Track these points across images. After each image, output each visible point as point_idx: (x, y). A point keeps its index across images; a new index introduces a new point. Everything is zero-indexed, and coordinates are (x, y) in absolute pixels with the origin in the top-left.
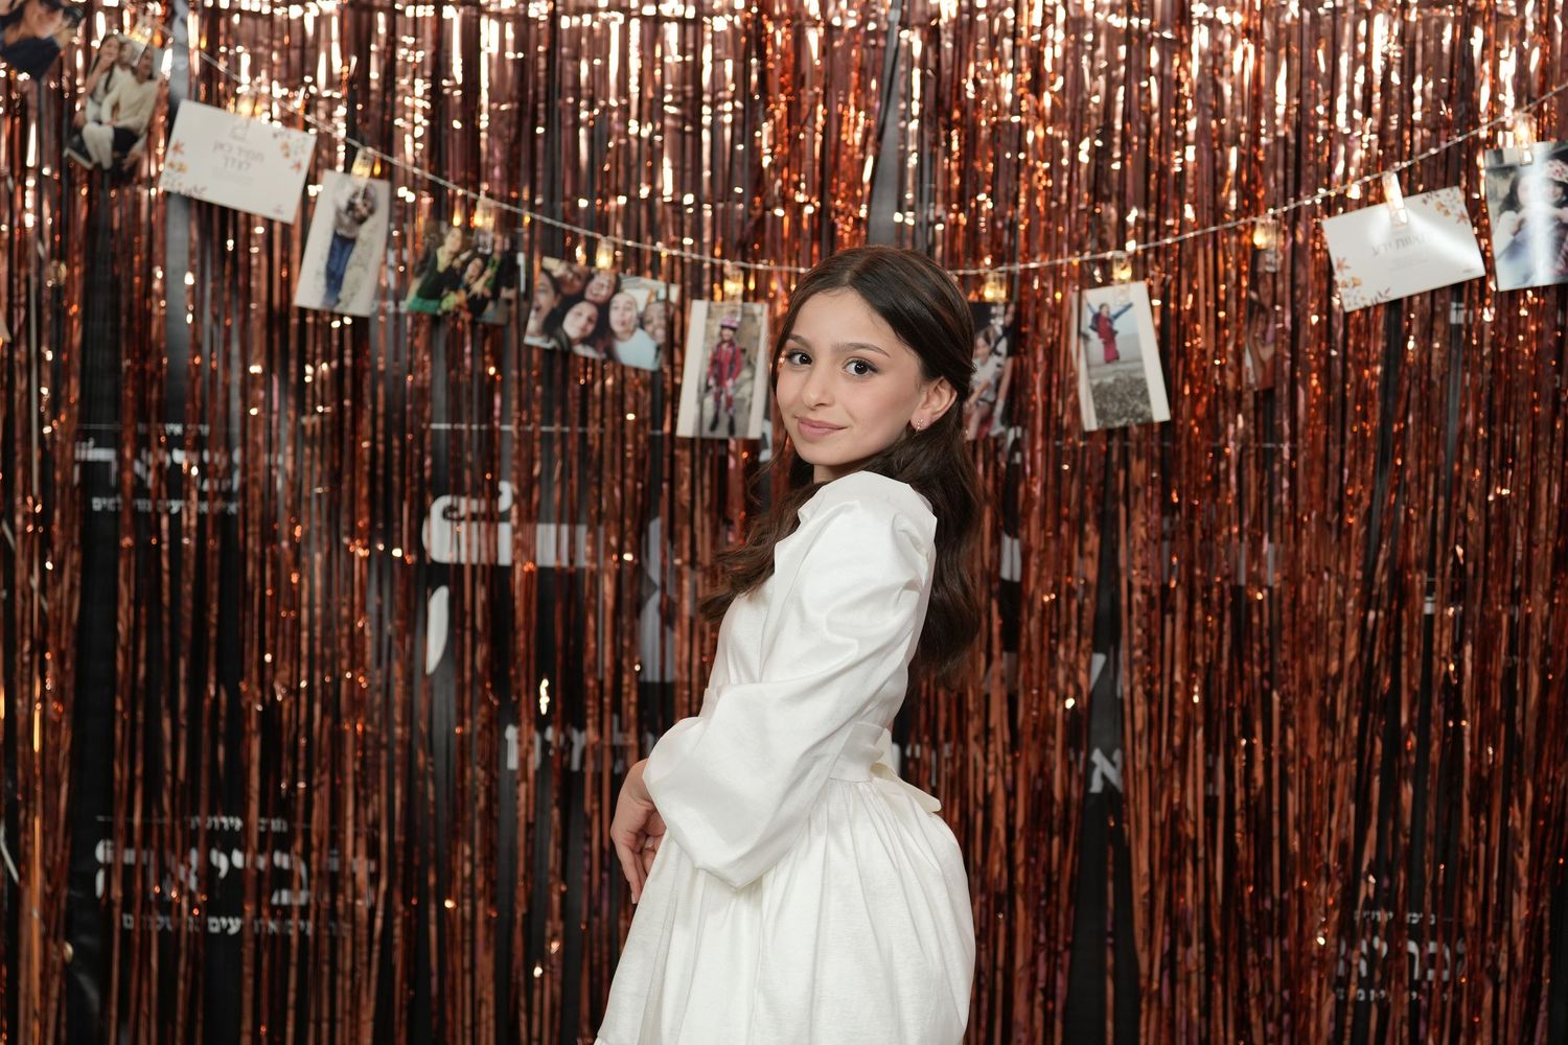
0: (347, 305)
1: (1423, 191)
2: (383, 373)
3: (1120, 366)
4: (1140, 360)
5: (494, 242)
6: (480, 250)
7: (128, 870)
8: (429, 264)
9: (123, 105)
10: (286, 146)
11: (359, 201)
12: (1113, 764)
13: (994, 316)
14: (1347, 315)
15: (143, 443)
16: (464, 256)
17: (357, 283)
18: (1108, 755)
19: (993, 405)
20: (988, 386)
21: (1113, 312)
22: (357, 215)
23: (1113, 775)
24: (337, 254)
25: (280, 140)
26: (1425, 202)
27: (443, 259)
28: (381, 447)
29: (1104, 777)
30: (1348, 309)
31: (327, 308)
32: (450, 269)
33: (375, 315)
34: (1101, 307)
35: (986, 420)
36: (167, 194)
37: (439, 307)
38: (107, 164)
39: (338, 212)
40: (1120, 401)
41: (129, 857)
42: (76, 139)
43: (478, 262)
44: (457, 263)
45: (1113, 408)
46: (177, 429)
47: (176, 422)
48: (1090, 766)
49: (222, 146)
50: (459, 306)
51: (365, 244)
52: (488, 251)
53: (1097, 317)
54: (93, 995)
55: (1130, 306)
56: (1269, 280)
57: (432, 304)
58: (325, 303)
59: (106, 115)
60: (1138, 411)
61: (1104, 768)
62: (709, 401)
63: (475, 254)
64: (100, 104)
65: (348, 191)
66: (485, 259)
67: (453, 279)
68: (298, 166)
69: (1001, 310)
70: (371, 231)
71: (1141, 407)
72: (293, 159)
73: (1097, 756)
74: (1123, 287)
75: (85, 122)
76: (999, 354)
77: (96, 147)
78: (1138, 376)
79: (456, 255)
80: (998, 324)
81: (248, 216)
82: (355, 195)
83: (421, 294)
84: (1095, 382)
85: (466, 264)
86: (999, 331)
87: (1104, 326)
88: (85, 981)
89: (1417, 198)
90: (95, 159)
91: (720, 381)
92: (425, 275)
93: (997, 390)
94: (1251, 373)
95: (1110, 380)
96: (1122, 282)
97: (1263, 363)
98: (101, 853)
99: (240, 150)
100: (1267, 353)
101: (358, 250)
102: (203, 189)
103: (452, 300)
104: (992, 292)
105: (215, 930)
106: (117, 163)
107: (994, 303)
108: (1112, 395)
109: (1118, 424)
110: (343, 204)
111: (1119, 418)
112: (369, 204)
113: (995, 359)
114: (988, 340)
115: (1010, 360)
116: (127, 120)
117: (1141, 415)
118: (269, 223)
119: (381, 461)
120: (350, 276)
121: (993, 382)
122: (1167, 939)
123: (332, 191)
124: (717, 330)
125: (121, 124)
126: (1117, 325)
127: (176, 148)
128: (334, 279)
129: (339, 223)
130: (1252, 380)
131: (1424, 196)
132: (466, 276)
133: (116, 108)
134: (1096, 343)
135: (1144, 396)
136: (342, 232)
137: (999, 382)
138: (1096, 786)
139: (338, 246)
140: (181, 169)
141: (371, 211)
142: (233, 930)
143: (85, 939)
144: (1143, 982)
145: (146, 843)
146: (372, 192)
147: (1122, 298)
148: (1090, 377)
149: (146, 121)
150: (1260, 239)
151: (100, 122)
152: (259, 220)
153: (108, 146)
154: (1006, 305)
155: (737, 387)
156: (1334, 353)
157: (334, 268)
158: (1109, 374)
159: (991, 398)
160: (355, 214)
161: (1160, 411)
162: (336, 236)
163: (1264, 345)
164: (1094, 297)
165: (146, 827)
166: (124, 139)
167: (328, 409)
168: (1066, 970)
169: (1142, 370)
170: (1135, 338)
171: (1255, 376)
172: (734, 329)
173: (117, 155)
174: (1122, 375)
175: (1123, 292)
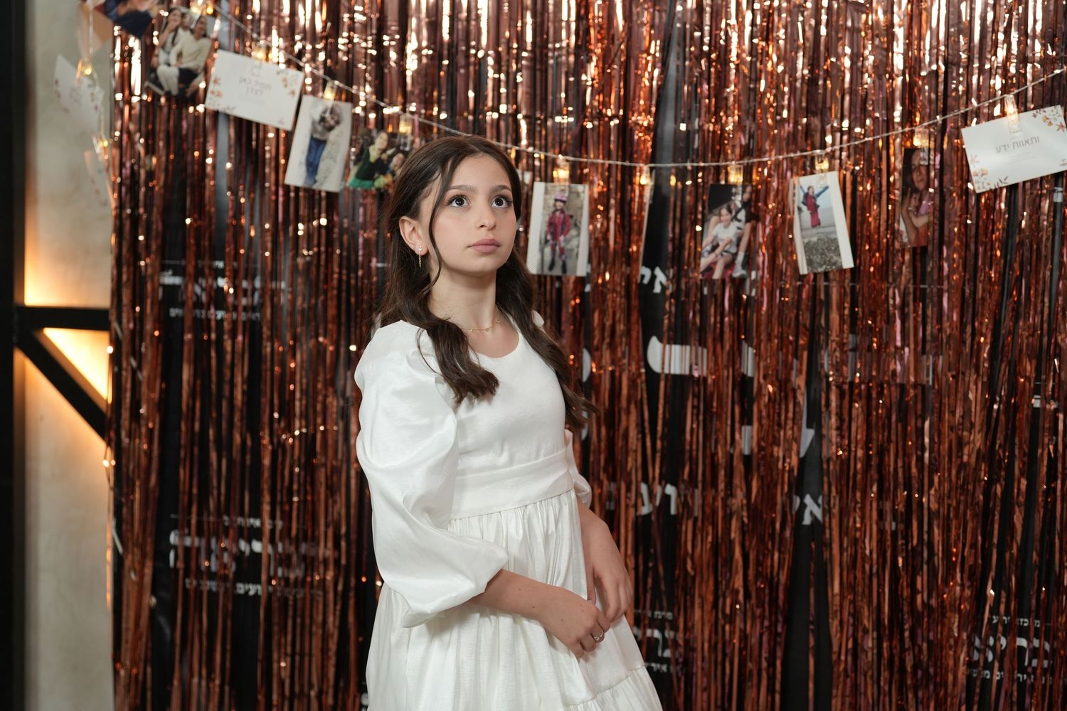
0: (322, 184)
1: (1034, 109)
2: (347, 229)
3: (821, 230)
4: (834, 226)
5: (413, 142)
6: (401, 148)
7: (187, 550)
8: (363, 156)
9: (185, 53)
10: (285, 80)
11: (327, 115)
12: (818, 505)
13: (736, 194)
14: (979, 196)
15: (199, 273)
16: (390, 152)
17: (328, 170)
18: (815, 500)
19: (735, 255)
20: (730, 242)
21: (816, 192)
22: (327, 125)
23: (818, 513)
24: (313, 151)
25: (281, 76)
26: (1035, 116)
27: (374, 153)
28: (344, 278)
29: (811, 513)
30: (978, 191)
31: (307, 186)
32: (379, 160)
33: (342, 191)
34: (809, 188)
35: (730, 265)
36: (216, 114)
37: (373, 185)
38: (175, 91)
39: (314, 123)
40: (821, 254)
41: (188, 542)
42: (153, 75)
43: (401, 156)
44: (384, 156)
45: (817, 259)
46: (220, 264)
47: (220, 260)
48: (803, 506)
49: (245, 80)
50: (388, 185)
51: (333, 144)
52: (407, 149)
53: (806, 195)
54: (168, 631)
55: (826, 188)
56: (923, 171)
57: (367, 183)
58: (305, 182)
59: (173, 59)
60: (833, 260)
61: (812, 509)
62: (548, 250)
63: (398, 151)
64: (169, 53)
65: (320, 109)
66: (406, 154)
67: (381, 167)
68: (293, 93)
69: (740, 189)
70: (338, 136)
71: (835, 258)
72: (290, 88)
73: (808, 500)
74: (822, 175)
75: (159, 64)
76: (739, 221)
77: (167, 80)
78: (832, 236)
79: (384, 151)
80: (738, 200)
81: (265, 126)
82: (325, 112)
83: (358, 176)
84: (806, 241)
85: (391, 157)
86: (739, 205)
87: (810, 201)
88: (162, 620)
89: (1030, 114)
90: (166, 88)
91: (555, 237)
92: (360, 164)
93: (738, 245)
95: (815, 239)
96: (822, 171)
98: (173, 538)
99: (257, 82)
101: (328, 148)
102: (234, 108)
103: (382, 181)
104: (736, 178)
105: (242, 591)
106: (182, 91)
107: (735, 186)
108: (816, 250)
109: (821, 270)
110: (317, 117)
111: (821, 266)
112: (336, 118)
113: (736, 224)
114: (730, 211)
116: (188, 64)
117: (835, 263)
118: (277, 131)
119: (344, 287)
120: (323, 165)
121: (734, 239)
122: (851, 629)
123: (313, 109)
124: (552, 202)
125: (184, 66)
126: (819, 201)
127: (215, 81)
128: (312, 167)
129: (314, 130)
131: (1034, 112)
132: (392, 165)
133: (180, 55)
134: (806, 213)
135: (837, 251)
136: (316, 136)
137: (739, 240)
138: (807, 520)
139: (314, 145)
140: (219, 95)
141: (338, 123)
142: (252, 593)
143: (163, 594)
144: (835, 657)
145: (200, 533)
146: (338, 111)
147: (822, 183)
148: (803, 237)
149: (202, 65)
150: (917, 142)
151: (169, 65)
152: (270, 128)
153: (175, 80)
154: (744, 187)
155: (567, 241)
156: (969, 222)
157: (311, 160)
158: (814, 236)
159: (733, 250)
160: (326, 124)
161: (847, 262)
162: (312, 138)
163: (917, 216)
165: (199, 523)
166: (187, 76)
167: (311, 253)
168: (783, 645)
169: (835, 232)
170: (830, 210)
172: (564, 202)
173: (182, 86)
174: (822, 236)
175: (822, 178)
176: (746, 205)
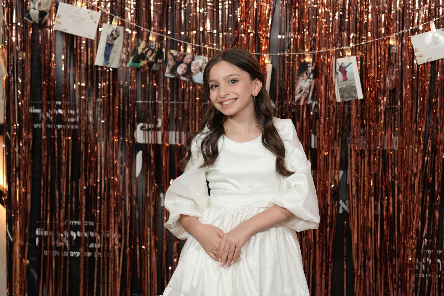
0: (111, 65)
1: (442, 27)
2: (122, 85)
3: (348, 82)
4: (354, 80)
5: (155, 45)
6: (151, 47)
7: (46, 237)
8: (136, 52)
9: (42, 4)
10: (92, 16)
11: (114, 33)
12: (346, 204)
13: (309, 67)
14: (418, 66)
15: (49, 107)
16: (146, 50)
17: (114, 58)
18: (345, 202)
19: (309, 94)
20: (307, 88)
21: (346, 65)
22: (114, 37)
23: (346, 208)
24: (107, 49)
25: (90, 14)
26: (443, 30)
27: (140, 50)
28: (121, 108)
29: (343, 208)
30: (418, 64)
31: (105, 66)
32: (142, 53)
33: (119, 68)
34: (342, 64)
35: (306, 99)
36: (56, 31)
37: (139, 65)
38: (37, 22)
39: (108, 36)
40: (348, 93)
41: (46, 233)
42: (27, 14)
43: (151, 51)
44: (144, 52)
45: (346, 95)
46: (60, 103)
47: (59, 101)
48: (339, 205)
49: (72, 16)
50: (145, 65)
51: (116, 46)
52: (154, 48)
53: (341, 67)
54: (35, 276)
55: (351, 63)
56: (394, 55)
57: (137, 64)
58: (104, 64)
59: (37, 6)
60: (353, 96)
61: (343, 206)
63: (150, 49)
64: (35, 3)
65: (111, 30)
66: (153, 50)
67: (143, 56)
68: (96, 22)
69: (311, 65)
70: (118, 42)
71: (354, 95)
72: (94, 20)
73: (341, 202)
74: (349, 58)
75: (30, 9)
76: (310, 79)
77: (34, 16)
78: (353, 85)
79: (144, 49)
80: (310, 69)
81: (81, 37)
82: (113, 31)
83: (134, 61)
84: (340, 87)
85: (147, 52)
86: (310, 72)
87: (343, 69)
88: (33, 271)
89: (441, 30)
90: (34, 20)
92: (134, 55)
93: (310, 90)
94: (388, 84)
95: (345, 86)
96: (348, 56)
97: (392, 81)
98: (37, 232)
99: (78, 17)
100: (393, 78)
101: (114, 48)
102: (67, 29)
103: (143, 63)
104: (308, 59)
105: (72, 255)
106: (40, 21)
107: (309, 63)
108: (346, 91)
109: (347, 100)
110: (109, 34)
111: (348, 98)
112: (117, 34)
113: (309, 80)
114: (307, 74)
115: (314, 80)
116: (43, 8)
117: (354, 97)
118: (87, 40)
119: (121, 112)
120: (111, 56)
121: (308, 87)
122: (363, 258)
123: (106, 30)
125: (41, 9)
126: (347, 69)
127: (58, 17)
128: (107, 56)
129: (108, 39)
130: (389, 86)
131: (443, 29)
132: (147, 56)
133: (40, 4)
134: (340, 75)
135: (355, 91)
136: (109, 42)
137: (310, 87)
138: (341, 211)
139: (108, 47)
140: (60, 23)
141: (118, 36)
142: (78, 256)
143: (32, 258)
144: (355, 271)
145: (51, 230)
146: (118, 30)
147: (348, 61)
148: (338, 86)
149: (49, 8)
150: (391, 42)
151: (35, 9)
152: (84, 38)
153: (37, 16)
154: (313, 63)
156: (414, 78)
157: (107, 53)
158: (344, 85)
159: (308, 92)
160: (113, 37)
161: (360, 96)
162: (107, 43)
163: (392, 75)
164: (340, 61)
165: (51, 224)
166: (42, 14)
167: (105, 97)
168: (332, 267)
169: (355, 83)
170: (352, 73)
171: (390, 85)
173: (40, 19)
174: (348, 85)
175: (349, 59)
176: (313, 71)
